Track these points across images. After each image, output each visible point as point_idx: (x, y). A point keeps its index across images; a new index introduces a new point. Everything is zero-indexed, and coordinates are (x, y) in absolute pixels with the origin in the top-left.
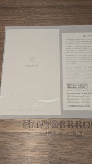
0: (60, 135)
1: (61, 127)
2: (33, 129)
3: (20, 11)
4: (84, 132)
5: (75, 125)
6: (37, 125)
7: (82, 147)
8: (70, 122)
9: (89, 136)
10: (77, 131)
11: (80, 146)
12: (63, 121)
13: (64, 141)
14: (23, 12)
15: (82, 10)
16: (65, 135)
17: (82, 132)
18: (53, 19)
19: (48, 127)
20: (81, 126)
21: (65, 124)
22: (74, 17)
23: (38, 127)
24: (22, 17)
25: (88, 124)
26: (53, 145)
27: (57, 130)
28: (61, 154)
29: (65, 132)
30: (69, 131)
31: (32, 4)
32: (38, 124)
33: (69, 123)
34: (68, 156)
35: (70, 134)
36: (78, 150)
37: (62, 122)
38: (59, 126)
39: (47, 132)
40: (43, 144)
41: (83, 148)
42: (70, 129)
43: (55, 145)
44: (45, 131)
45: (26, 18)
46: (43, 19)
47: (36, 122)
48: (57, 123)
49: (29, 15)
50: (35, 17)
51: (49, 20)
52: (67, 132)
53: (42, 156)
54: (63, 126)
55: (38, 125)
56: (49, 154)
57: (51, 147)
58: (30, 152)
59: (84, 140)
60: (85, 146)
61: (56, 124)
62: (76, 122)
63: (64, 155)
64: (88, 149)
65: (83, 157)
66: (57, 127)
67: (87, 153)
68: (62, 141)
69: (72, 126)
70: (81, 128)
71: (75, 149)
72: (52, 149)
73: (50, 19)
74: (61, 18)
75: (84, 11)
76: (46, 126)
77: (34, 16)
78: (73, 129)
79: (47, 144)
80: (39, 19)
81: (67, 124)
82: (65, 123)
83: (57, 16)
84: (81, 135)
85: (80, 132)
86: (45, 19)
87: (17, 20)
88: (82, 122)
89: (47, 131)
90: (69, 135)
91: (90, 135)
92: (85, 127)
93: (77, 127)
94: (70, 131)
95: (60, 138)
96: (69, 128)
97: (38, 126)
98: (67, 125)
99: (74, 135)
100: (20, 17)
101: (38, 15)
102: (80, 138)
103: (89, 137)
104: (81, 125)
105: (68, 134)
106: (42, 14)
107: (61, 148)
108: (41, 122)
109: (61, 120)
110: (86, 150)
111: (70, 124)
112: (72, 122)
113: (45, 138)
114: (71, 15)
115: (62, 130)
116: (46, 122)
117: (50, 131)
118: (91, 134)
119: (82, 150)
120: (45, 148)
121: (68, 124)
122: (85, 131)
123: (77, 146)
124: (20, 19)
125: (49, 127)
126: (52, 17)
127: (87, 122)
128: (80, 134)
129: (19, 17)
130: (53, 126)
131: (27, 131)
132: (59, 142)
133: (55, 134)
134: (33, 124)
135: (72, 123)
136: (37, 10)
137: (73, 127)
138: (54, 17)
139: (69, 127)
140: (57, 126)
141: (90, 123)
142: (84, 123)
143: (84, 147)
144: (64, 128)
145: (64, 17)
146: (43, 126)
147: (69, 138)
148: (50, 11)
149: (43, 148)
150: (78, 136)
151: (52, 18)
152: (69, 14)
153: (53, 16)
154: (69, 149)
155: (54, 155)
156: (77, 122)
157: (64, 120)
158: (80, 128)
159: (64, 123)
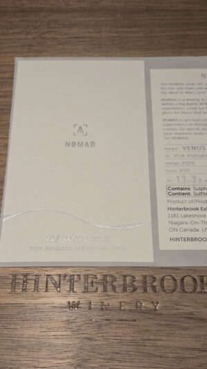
0: (102, 309)
1: (105, 290)
2: (36, 294)
3: (14, 19)
4: (162, 302)
5: (141, 285)
6: (45, 285)
7: (158, 340)
8: (128, 278)
9: (175, 312)
10: (146, 301)
11: (152, 338)
12: (112, 276)
13: (113, 326)
14: (21, 21)
15: (159, 18)
16: (113, 309)
17: (157, 303)
18: (90, 37)
19: (72, 289)
20: (154, 288)
21: (114, 284)
22: (141, 34)
23: (46, 291)
24: (18, 33)
25: (172, 281)
26: (85, 335)
27: (95, 298)
28: (104, 359)
29: (114, 302)
30: (123, 300)
31: (41, 4)
32: (47, 283)
33: (125, 280)
34: (121, 362)
35: (127, 307)
36: (146, 348)
37: (109, 279)
38: (101, 289)
39: (69, 303)
40: (58, 333)
41: (159, 343)
42: (127, 296)
43: (88, 336)
44: (64, 301)
45: (28, 33)
46: (66, 36)
47: (43, 279)
48: (94, 280)
49: (35, 27)
50: (48, 32)
51: (82, 40)
52: (121, 303)
53: (55, 361)
54: (109, 288)
55: (49, 285)
56: (73, 358)
57: (78, 341)
58: (25, 354)
59: (163, 323)
60: (164, 338)
61: (92, 282)
62: (141, 278)
63: (112, 359)
64: (171, 344)
65: (159, 366)
66: (96, 291)
67: (170, 355)
68: (107, 325)
69: (132, 289)
70: (155, 292)
71: (139, 345)
72: (81, 344)
73: (83, 38)
74: (111, 35)
75: (163, 20)
76: (67, 288)
77: (45, 30)
78: (134, 295)
79: (69, 333)
80: (56, 37)
81: (120, 281)
82: (114, 279)
83: (100, 32)
84: (156, 310)
85: (153, 302)
86: (71, 38)
87: (5, 39)
88: (158, 277)
89: (71, 300)
90: (124, 310)
91: (177, 309)
92: (164, 291)
93: (145, 291)
94: (127, 300)
95: (102, 318)
96: (125, 294)
97: (47, 287)
98: (120, 286)
99: (138, 309)
100: (13, 33)
101: (55, 28)
102: (153, 316)
103: (175, 315)
104: (154, 284)
105: (122, 308)
106: (64, 26)
107: (104, 343)
108: (56, 278)
109: (105, 272)
110: (168, 347)
111: (128, 282)
112: (133, 277)
113: (65, 318)
114: (133, 30)
115: (107, 297)
116: (69, 277)
117: (76, 301)
118: (178, 307)
119: (157, 346)
120: (64, 342)
121: (122, 283)
122: (165, 299)
123: (145, 338)
124: (11, 37)
125: (75, 289)
126: (89, 32)
127: (169, 277)
128: (151, 306)
129: (11, 31)
130: (86, 288)
131: (20, 301)
132: (100, 326)
133: (90, 308)
134: (36, 283)
135: (134, 281)
136: (53, 18)
137: (135, 290)
138: (93, 32)
139: (125, 290)
140: (94, 289)
141: (178, 281)
142: (162, 280)
143: (162, 340)
144: (111, 293)
145: (117, 32)
146: (59, 287)
147: (124, 318)
148: (84, 19)
149: (59, 342)
150: (147, 312)
151: (88, 35)
152: (129, 27)
153: (91, 30)
154: (123, 345)
155: (85, 361)
156: (145, 277)
157: (112, 273)
158: (152, 292)
159: (113, 281)
